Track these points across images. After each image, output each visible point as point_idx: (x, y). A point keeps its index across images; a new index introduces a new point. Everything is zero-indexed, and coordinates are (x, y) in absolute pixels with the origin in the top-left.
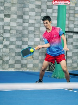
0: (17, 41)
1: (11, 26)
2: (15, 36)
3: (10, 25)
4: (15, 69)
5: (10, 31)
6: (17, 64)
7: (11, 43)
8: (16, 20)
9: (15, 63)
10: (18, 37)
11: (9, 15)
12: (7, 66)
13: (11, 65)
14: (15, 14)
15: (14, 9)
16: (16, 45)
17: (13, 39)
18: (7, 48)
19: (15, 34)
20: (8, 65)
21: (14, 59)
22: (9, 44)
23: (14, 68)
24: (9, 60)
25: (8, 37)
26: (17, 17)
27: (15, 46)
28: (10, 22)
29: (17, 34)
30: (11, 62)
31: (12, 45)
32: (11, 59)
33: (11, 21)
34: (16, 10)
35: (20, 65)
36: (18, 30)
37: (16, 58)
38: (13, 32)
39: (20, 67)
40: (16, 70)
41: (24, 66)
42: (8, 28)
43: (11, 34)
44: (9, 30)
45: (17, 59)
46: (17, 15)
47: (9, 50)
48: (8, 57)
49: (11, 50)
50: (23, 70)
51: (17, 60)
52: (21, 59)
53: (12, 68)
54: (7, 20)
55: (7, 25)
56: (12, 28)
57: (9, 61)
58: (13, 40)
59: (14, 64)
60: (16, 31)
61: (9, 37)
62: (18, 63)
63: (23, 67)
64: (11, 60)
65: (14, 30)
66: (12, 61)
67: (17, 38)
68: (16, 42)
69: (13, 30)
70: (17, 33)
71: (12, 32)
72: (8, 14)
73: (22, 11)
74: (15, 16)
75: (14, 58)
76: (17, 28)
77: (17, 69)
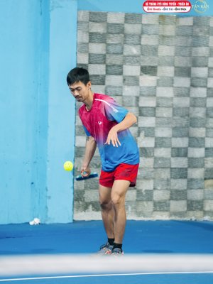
0: (176, 137)
1: (158, 98)
2: (168, 124)
3: (155, 96)
4: (171, 215)
5: (157, 111)
6: (176, 200)
7: (160, 143)
8: (173, 80)
9: (171, 199)
10: (178, 125)
11: (152, 67)
12: (149, 206)
13: (160, 202)
14: (170, 65)
15: (166, 51)
16: (172, 148)
17: (164, 132)
18: (149, 157)
19: (168, 118)
20: (151, 204)
21: (168, 187)
22: (153, 145)
23: (167, 211)
24: (155, 189)
25: (149, 128)
26: (175, 72)
27: (170, 150)
28: (155, 88)
29: (175, 118)
30: (160, 195)
31: (161, 147)
32: (159, 188)
33: (158, 85)
34: (173, 54)
35: (184, 203)
36: (179, 108)
37: (172, 184)
38: (165, 113)
39: (186, 209)
40: (173, 218)
41: (194, 205)
42: (151, 103)
43: (159, 120)
44: (154, 109)
45: (176, 188)
46: (175, 67)
47: (155, 163)
48: (152, 182)
49: (160, 162)
50: (193, 219)
51: (177, 191)
52: (185, 188)
53: (162, 213)
54: (148, 81)
55: (148, 96)
56: (160, 101)
57: (155, 193)
58: (165, 136)
59: (168, 202)
60: (171, 110)
61: (154, 126)
62: (179, 197)
63: (192, 210)
64: (160, 190)
65: (167, 109)
66: (161, 192)
67: (174, 129)
68: (173, 139)
69: (163, 109)
70: (174, 115)
71: (160, 112)
72: (152, 65)
73: (190, 55)
74: (168, 71)
75: (168, 185)
76: (176, 101)
77: (175, 214)
